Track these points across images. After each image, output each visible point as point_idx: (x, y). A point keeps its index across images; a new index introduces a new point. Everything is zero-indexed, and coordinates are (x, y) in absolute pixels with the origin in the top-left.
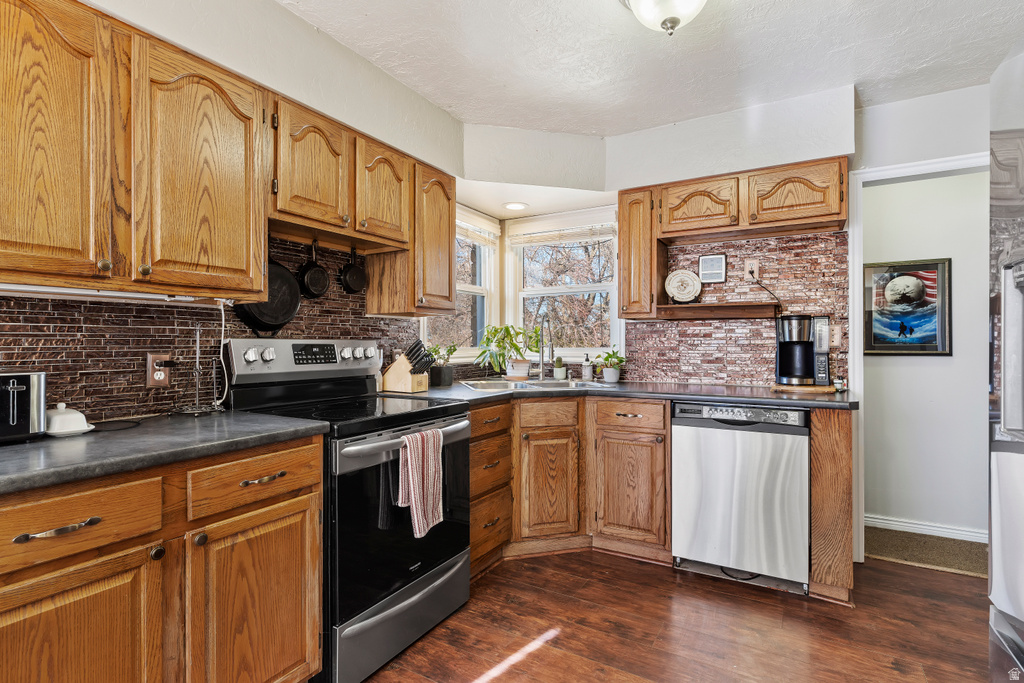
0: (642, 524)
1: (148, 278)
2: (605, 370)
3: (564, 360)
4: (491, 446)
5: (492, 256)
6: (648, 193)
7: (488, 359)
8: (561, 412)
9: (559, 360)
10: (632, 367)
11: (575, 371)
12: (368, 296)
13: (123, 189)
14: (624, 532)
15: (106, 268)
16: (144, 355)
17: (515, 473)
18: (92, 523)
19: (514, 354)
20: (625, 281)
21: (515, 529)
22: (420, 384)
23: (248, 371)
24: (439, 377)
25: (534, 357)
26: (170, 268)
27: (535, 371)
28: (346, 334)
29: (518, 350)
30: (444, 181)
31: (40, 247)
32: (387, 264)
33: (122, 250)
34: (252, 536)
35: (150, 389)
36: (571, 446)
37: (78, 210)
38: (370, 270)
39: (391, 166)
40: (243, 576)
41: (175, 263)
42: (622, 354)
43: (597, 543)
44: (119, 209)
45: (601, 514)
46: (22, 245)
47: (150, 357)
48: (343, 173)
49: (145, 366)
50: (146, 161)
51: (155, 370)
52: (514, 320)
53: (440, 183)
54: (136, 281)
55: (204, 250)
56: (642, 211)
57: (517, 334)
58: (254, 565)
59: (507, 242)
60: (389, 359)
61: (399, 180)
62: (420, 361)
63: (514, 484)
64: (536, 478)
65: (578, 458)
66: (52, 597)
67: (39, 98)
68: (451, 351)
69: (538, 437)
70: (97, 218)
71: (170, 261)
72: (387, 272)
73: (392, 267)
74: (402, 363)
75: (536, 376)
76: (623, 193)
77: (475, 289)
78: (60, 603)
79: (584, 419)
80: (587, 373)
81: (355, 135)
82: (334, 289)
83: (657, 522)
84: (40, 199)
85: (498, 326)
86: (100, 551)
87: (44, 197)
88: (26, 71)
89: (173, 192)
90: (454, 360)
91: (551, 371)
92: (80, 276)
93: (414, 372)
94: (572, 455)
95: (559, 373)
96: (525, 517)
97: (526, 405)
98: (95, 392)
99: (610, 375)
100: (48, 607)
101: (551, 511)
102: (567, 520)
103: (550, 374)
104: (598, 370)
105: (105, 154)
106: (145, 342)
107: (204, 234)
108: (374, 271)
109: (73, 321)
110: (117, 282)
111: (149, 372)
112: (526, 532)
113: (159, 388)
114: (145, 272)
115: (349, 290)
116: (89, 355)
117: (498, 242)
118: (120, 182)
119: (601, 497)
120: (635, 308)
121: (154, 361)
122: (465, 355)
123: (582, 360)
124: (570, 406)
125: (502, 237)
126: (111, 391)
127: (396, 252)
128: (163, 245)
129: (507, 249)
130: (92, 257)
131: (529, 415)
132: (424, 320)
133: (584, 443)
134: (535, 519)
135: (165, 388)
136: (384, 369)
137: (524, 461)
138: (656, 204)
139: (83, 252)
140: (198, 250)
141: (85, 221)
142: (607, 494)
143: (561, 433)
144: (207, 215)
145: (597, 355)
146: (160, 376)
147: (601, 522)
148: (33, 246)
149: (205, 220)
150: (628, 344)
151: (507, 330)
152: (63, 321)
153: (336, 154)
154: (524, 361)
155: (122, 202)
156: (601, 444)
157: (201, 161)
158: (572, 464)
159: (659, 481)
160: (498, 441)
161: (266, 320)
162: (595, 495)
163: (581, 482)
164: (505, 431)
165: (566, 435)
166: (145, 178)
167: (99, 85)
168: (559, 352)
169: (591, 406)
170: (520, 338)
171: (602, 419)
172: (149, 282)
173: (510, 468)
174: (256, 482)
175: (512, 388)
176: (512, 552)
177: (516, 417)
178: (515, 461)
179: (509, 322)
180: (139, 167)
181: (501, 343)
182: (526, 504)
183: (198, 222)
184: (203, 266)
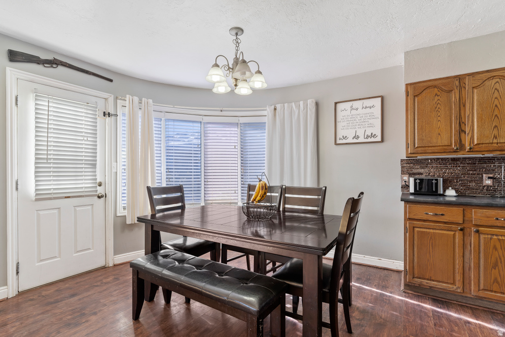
1: (471, 150)
13: (464, 124)
15: (457, 149)
16: (482, 174)
18: (442, 215)
26: (480, 146)
31: (439, 146)
33: (463, 143)
34: (501, 238)
35: (484, 186)
37: (449, 134)
40: (496, 250)
41: (482, 144)
44: (462, 131)
46: (435, 146)
47: (484, 175)
49: (483, 178)
50: (471, 114)
51: (486, 180)
54: (468, 151)
55: (495, 137)
58: (501, 249)
66: (433, 229)
67: (439, 108)
70: (455, 135)
71: (480, 144)
78: (434, 231)
84: (439, 134)
86: (445, 223)
87: (440, 133)
88: (436, 103)
89: (481, 120)
92: (450, 152)
98: (464, 186)
100: (431, 231)
105: (457, 116)
106: (482, 170)
107: (495, 132)
109: (457, 164)
110: (462, 152)
111: (484, 180)
113: (488, 186)
114: (470, 149)
116: (462, 174)
118: (463, 123)
121: (486, 177)
126: (470, 185)
128: (477, 139)
130: (453, 147)
135: (491, 186)
139: (451, 146)
140: (492, 138)
141: (451, 137)
144: (497, 125)
146: (489, 182)
148: (438, 146)
149: (496, 126)
152: (454, 164)
155: (463, 129)
157: (494, 105)
166: (470, 119)
167: (455, 97)
172: (472, 151)
174: (503, 219)
180: (468, 116)
183: (493, 128)
184: (495, 143)
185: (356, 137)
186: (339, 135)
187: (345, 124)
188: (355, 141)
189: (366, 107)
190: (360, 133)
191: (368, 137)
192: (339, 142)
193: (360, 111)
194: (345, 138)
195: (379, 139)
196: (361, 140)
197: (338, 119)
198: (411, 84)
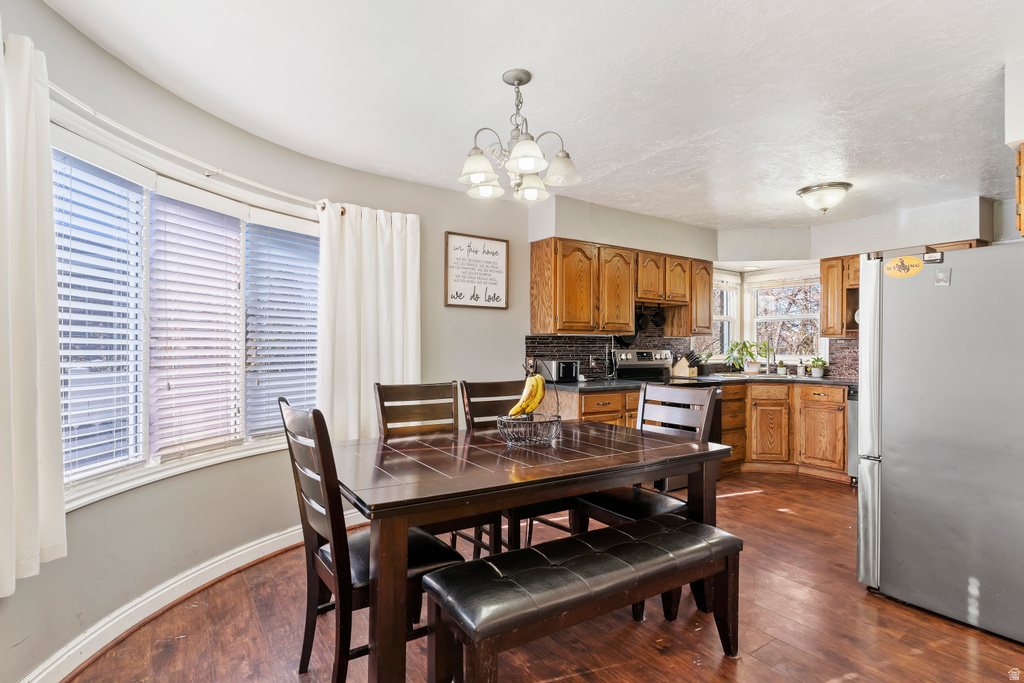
0: (829, 458)
2: (813, 369)
3: (784, 362)
4: (735, 406)
5: (735, 297)
6: (840, 261)
7: (732, 361)
8: (778, 392)
9: (781, 363)
10: (833, 367)
11: (793, 370)
12: (665, 328)
14: (818, 462)
15: (595, 327)
16: (589, 356)
17: (748, 424)
18: (609, 403)
19: (749, 359)
20: (825, 315)
21: (748, 455)
22: (693, 372)
23: (622, 363)
24: (702, 370)
25: (763, 360)
26: (609, 325)
27: (764, 369)
28: (655, 347)
29: (751, 355)
30: (707, 265)
31: (582, 322)
32: (676, 312)
33: (597, 320)
35: (591, 369)
36: (784, 411)
37: (589, 309)
38: (666, 314)
39: (681, 265)
42: (826, 359)
43: (802, 470)
45: (803, 452)
46: (579, 322)
47: (591, 357)
48: (661, 275)
49: (588, 360)
51: (591, 362)
52: (750, 337)
53: (705, 268)
54: (600, 330)
55: (617, 317)
56: (836, 272)
57: (751, 346)
59: (746, 286)
60: (675, 360)
61: (684, 271)
62: (694, 362)
63: (747, 430)
64: (761, 428)
65: (789, 419)
68: (710, 355)
69: (762, 405)
71: (609, 323)
72: (676, 315)
73: (679, 313)
74: (684, 363)
75: (764, 372)
76: (823, 261)
77: (723, 318)
79: (792, 396)
80: (801, 371)
81: (665, 256)
82: (651, 324)
83: (839, 456)
84: (582, 308)
85: (739, 341)
87: (583, 306)
90: (711, 361)
91: (776, 370)
92: (589, 330)
93: (690, 366)
94: (785, 418)
95: (781, 371)
96: (754, 448)
97: (754, 387)
99: (817, 373)
101: (771, 447)
102: (781, 453)
103: (775, 371)
104: (808, 369)
105: (594, 290)
106: (589, 351)
107: (617, 312)
108: (669, 315)
109: (572, 344)
110: (596, 331)
112: (754, 457)
113: (593, 368)
115: (657, 325)
117: (739, 287)
119: (803, 442)
120: (831, 331)
122: (717, 359)
123: (798, 363)
124: (784, 388)
125: (742, 284)
127: (681, 306)
128: (607, 318)
129: (745, 291)
130: (591, 324)
131: (756, 392)
132: (693, 339)
133: (792, 411)
134: (760, 451)
135: (595, 369)
136: (673, 365)
137: (753, 418)
138: (846, 267)
139: (589, 323)
141: (590, 312)
142: (807, 440)
143: (778, 403)
145: (808, 359)
146: (594, 364)
147: (803, 456)
149: (618, 306)
150: (831, 354)
151: (744, 344)
153: (658, 268)
154: (756, 363)
156: (803, 411)
158: (785, 421)
159: (840, 433)
160: (737, 404)
161: (627, 341)
162: (800, 440)
163: (790, 432)
164: (742, 400)
165: (781, 405)
167: (593, 268)
168: (779, 357)
169: (797, 390)
170: (754, 348)
171: (805, 397)
173: (744, 420)
175: (747, 377)
176: (746, 468)
177: (749, 393)
178: (748, 417)
179: (747, 338)
181: (740, 352)
182: (754, 441)
184: (617, 323)
185: (475, 297)
186: (452, 291)
187: (459, 272)
188: (473, 303)
189: (488, 252)
190: (480, 292)
191: (490, 299)
192: (451, 301)
193: (480, 256)
194: (459, 296)
195: (502, 304)
196: (482, 302)
197: (451, 263)
198: (560, 239)
